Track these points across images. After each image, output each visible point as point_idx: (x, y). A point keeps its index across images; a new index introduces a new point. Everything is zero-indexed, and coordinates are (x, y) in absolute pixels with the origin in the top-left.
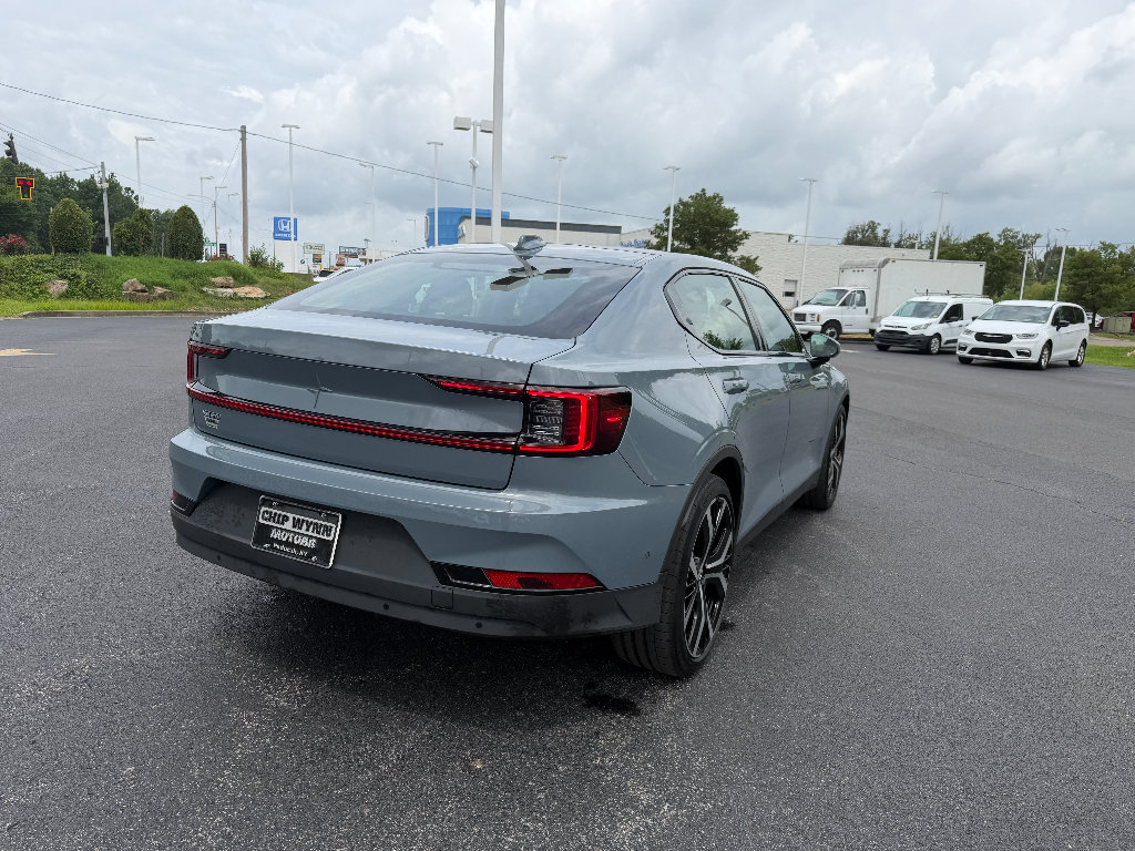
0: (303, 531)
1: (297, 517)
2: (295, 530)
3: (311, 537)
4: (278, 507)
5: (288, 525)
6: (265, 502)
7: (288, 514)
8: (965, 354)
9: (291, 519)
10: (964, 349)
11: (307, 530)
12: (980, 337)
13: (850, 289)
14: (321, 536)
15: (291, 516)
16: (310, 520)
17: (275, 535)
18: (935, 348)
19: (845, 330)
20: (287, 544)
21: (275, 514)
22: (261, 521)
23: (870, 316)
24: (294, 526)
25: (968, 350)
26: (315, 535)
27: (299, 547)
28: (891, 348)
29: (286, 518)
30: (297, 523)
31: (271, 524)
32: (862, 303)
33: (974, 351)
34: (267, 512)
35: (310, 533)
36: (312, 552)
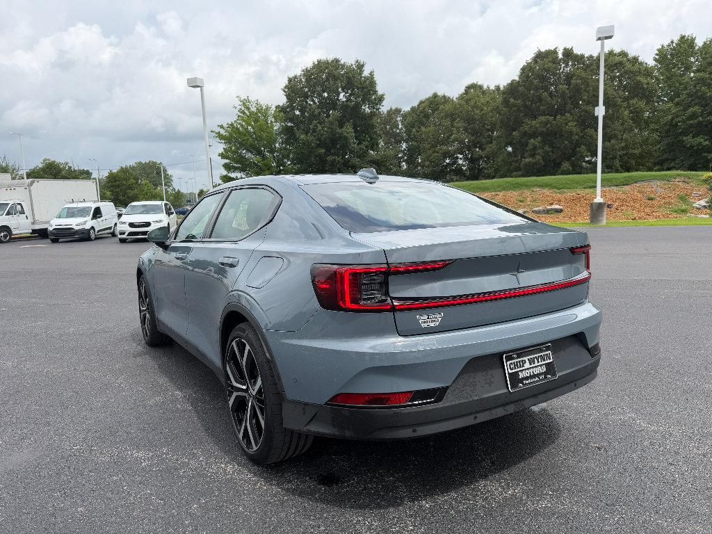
0: (536, 364)
1: (529, 357)
2: (533, 365)
3: (541, 366)
4: (518, 357)
5: (527, 365)
6: (509, 358)
7: (524, 358)
8: (124, 236)
9: (527, 361)
10: (124, 234)
11: (538, 362)
12: (132, 225)
13: (11, 203)
14: (546, 362)
15: (526, 359)
16: (537, 355)
17: (521, 375)
18: (93, 236)
19: (14, 232)
20: (531, 377)
21: (517, 362)
22: (510, 371)
23: (30, 220)
24: (531, 364)
25: (126, 234)
26: (543, 363)
27: (538, 375)
28: (60, 240)
29: (524, 362)
30: (531, 361)
31: (516, 370)
32: (22, 212)
33: (131, 234)
34: (512, 363)
35: (540, 363)
36: (545, 374)
